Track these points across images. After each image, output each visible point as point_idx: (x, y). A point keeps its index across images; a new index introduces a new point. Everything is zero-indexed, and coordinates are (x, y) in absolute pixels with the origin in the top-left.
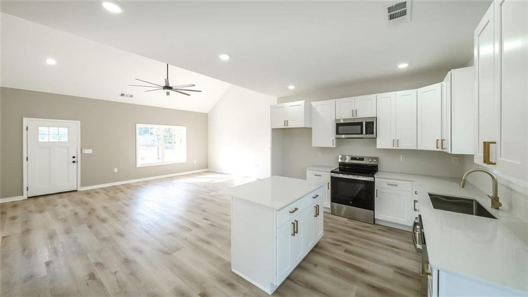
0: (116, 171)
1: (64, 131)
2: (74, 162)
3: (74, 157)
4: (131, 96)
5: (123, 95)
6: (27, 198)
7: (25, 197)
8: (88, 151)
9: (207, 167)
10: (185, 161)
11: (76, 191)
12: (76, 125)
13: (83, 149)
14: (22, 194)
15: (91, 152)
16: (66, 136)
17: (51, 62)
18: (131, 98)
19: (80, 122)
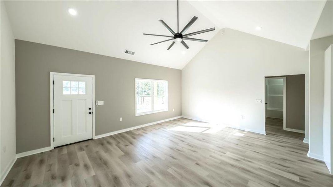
0: (121, 120)
1: (82, 84)
2: (90, 113)
3: (90, 109)
4: (133, 53)
5: (127, 52)
6: (53, 149)
7: (52, 148)
8: (101, 103)
9: (181, 115)
10: (167, 110)
11: (92, 139)
12: (91, 79)
13: (97, 101)
14: (50, 145)
15: (103, 104)
16: (84, 90)
17: (73, 12)
18: (132, 55)
19: (94, 76)
